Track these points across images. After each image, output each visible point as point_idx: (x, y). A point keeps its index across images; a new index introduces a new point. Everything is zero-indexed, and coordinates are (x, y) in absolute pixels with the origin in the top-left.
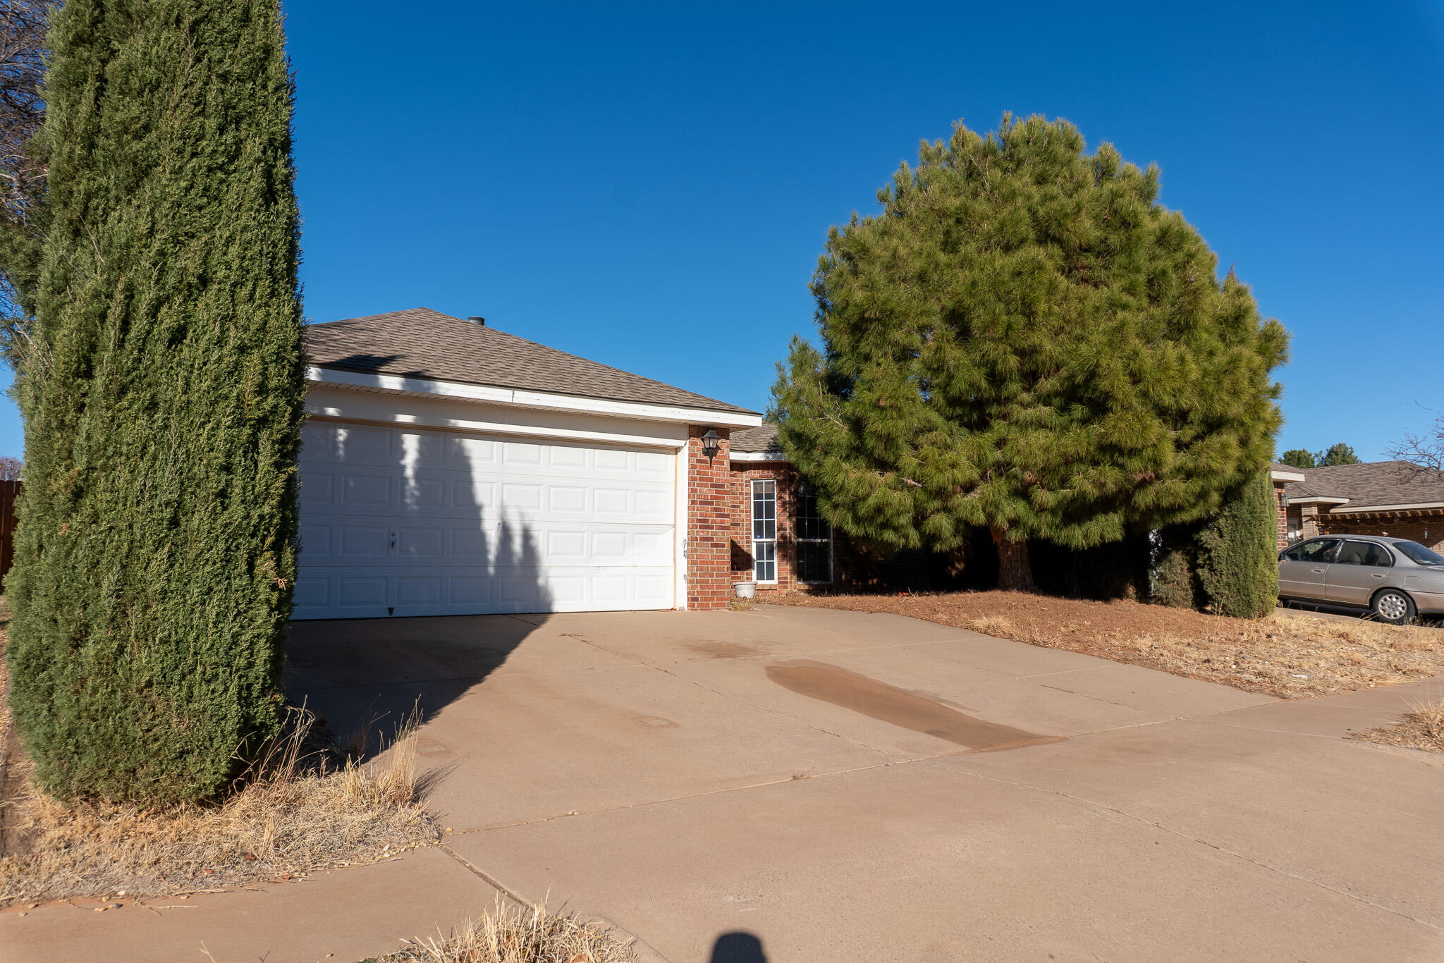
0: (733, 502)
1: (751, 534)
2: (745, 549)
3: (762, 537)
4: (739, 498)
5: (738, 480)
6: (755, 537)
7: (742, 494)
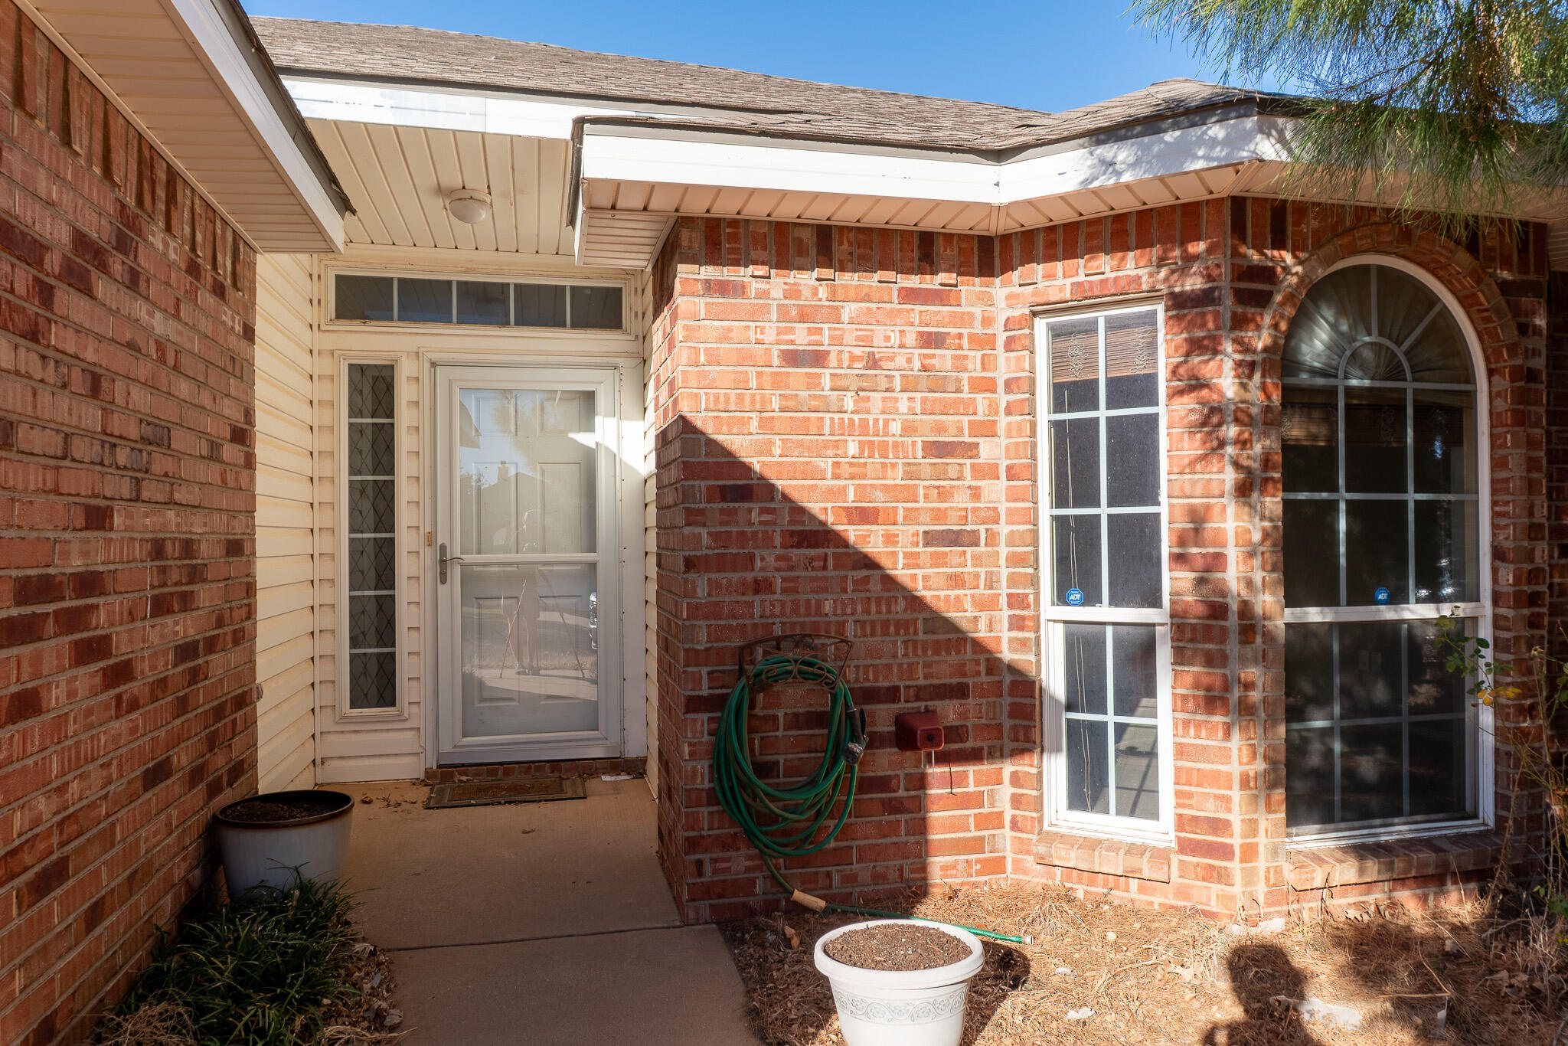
0: (940, 429)
1: (1034, 581)
2: (1007, 655)
3: (1091, 598)
4: (970, 408)
5: (965, 320)
6: (1062, 599)
7: (989, 386)
